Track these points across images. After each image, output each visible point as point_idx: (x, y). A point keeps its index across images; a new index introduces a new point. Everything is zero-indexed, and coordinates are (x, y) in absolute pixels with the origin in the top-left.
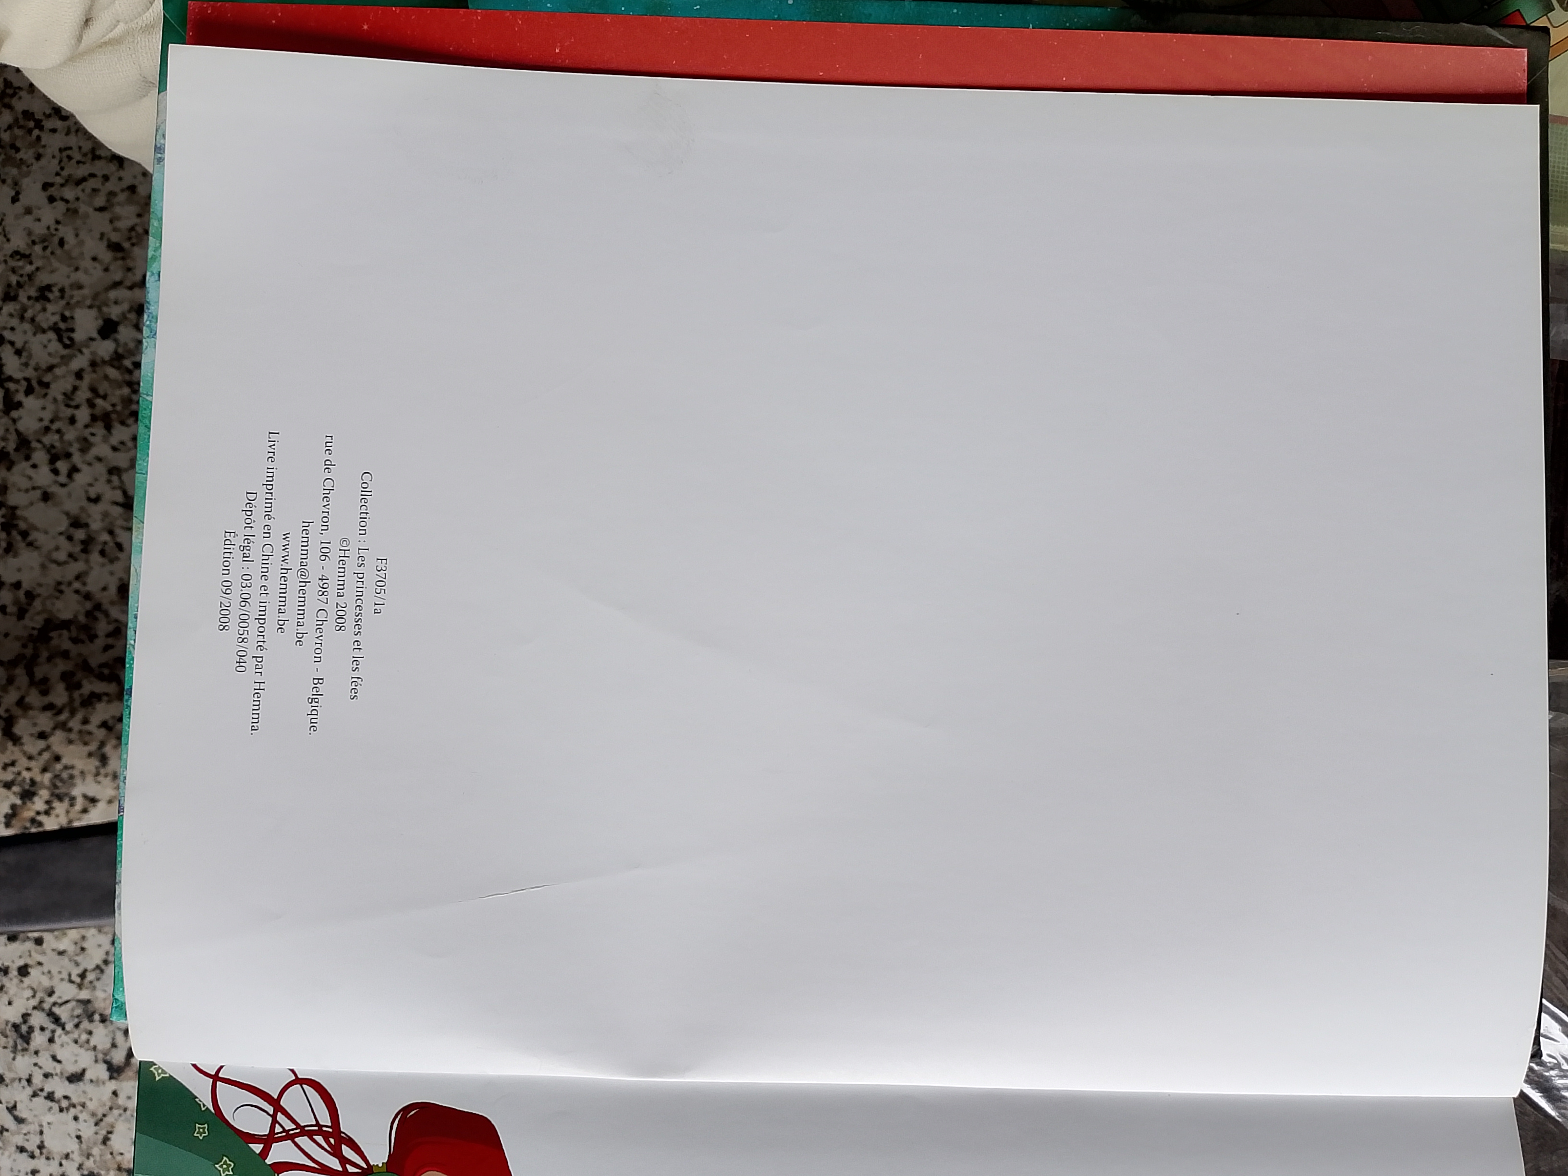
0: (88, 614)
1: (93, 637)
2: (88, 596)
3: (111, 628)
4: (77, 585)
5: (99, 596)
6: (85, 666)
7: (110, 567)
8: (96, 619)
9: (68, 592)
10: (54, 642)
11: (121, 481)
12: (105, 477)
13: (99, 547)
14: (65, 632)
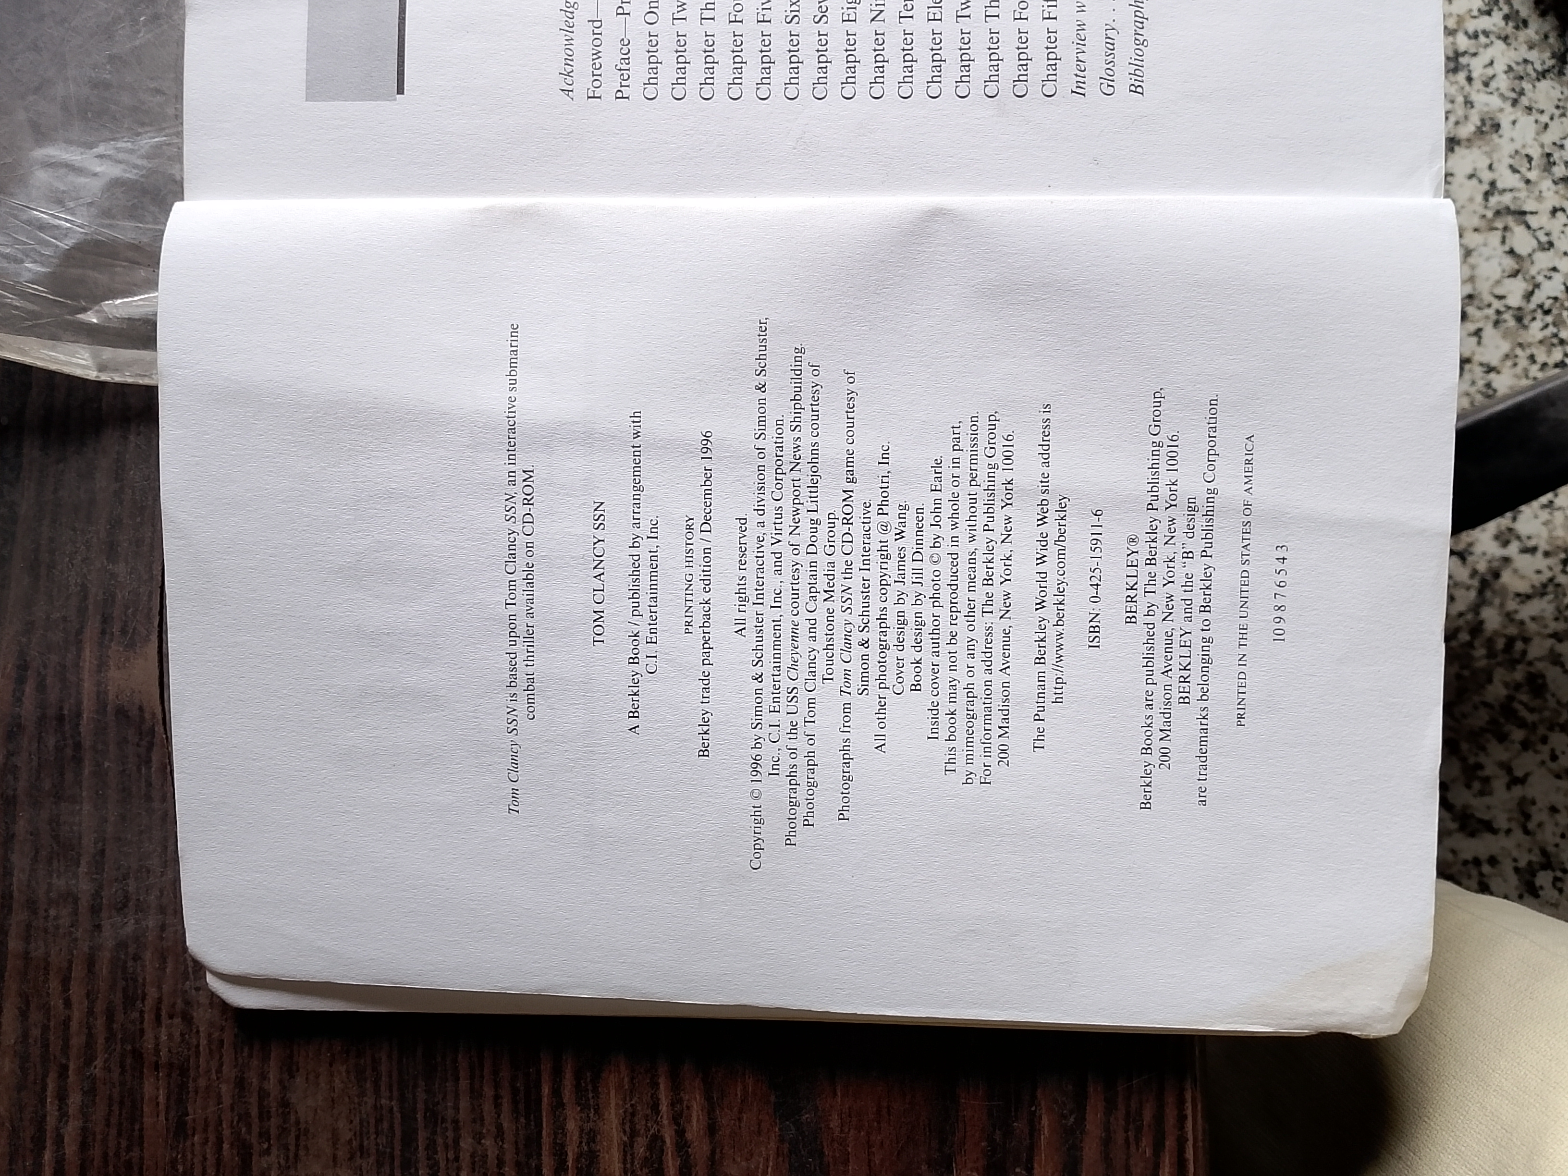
0: (1522, 93)
1: (1510, 69)
2: (1529, 109)
3: (1493, 85)
4: (1545, 118)
5: (1519, 114)
6: (1505, 39)
7: (1517, 146)
8: (1513, 90)
9: (1551, 109)
10: (1548, 54)
11: (1537, 239)
12: (1554, 238)
13: (1533, 163)
14: (1539, 68)
